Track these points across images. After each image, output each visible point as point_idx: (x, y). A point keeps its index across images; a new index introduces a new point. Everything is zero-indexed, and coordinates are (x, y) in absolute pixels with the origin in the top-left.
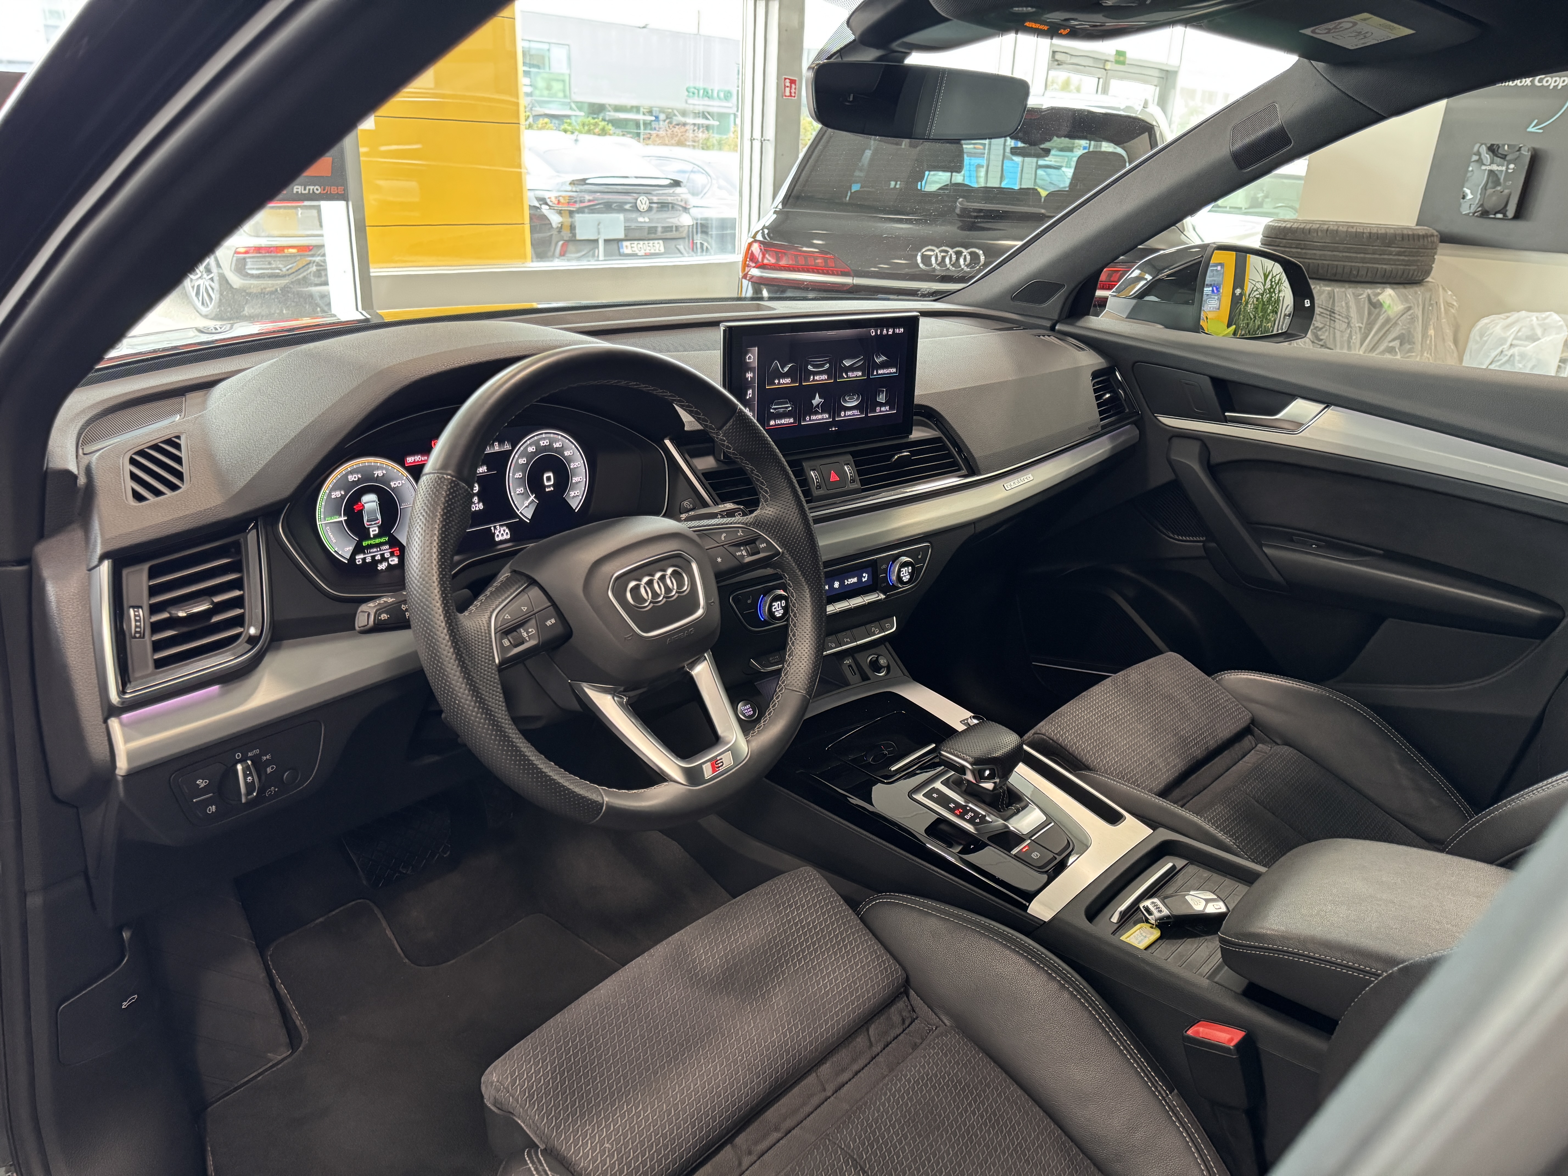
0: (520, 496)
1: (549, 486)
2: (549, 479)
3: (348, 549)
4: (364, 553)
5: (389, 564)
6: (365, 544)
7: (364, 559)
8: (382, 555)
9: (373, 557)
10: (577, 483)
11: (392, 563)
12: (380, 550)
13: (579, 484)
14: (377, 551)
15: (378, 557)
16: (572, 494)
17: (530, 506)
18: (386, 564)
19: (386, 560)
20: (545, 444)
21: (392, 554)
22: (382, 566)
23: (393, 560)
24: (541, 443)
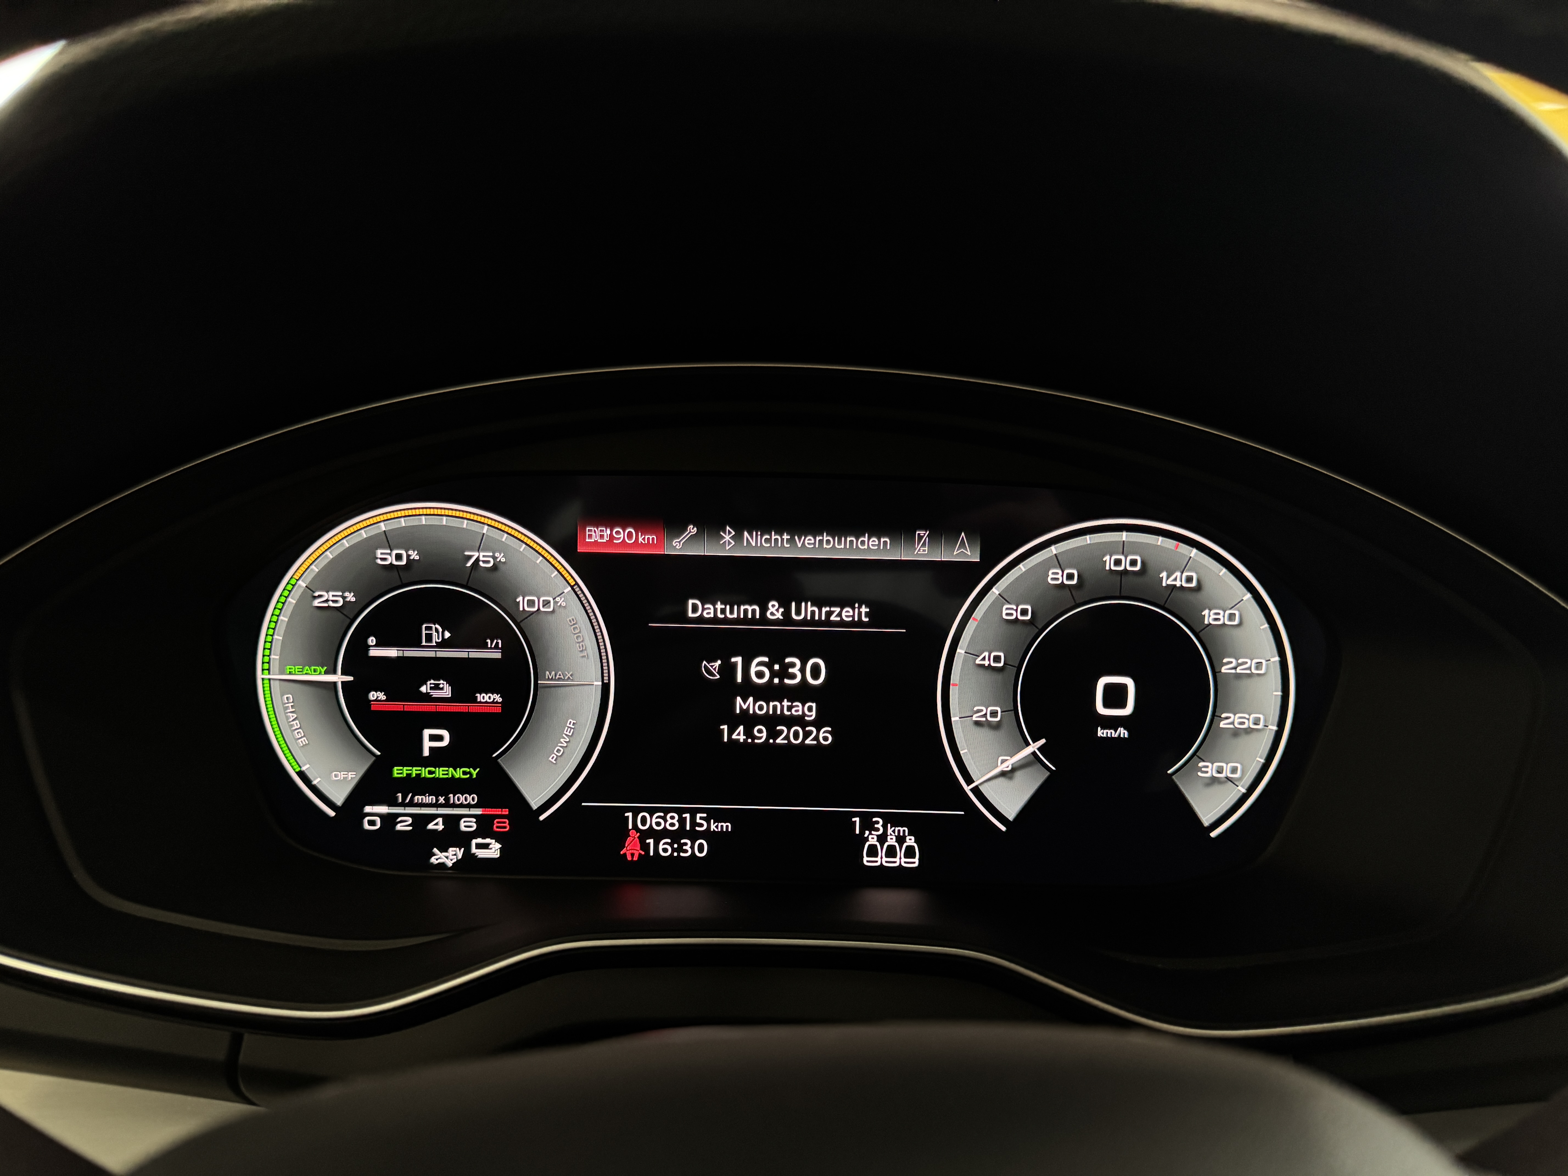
0: (984, 732)
1: (1112, 723)
2: (1115, 696)
3: (341, 775)
4: (393, 803)
5: (468, 856)
6: (399, 772)
7: (389, 820)
8: (452, 822)
9: (420, 821)
10: (1236, 733)
11: (482, 854)
12: (447, 805)
13: (1244, 740)
14: (436, 805)
15: (438, 825)
16: (1209, 769)
17: (1019, 774)
18: (460, 853)
19: (464, 840)
20: (1125, 565)
21: (485, 828)
22: (450, 857)
23: (486, 846)
24: (1109, 561)
